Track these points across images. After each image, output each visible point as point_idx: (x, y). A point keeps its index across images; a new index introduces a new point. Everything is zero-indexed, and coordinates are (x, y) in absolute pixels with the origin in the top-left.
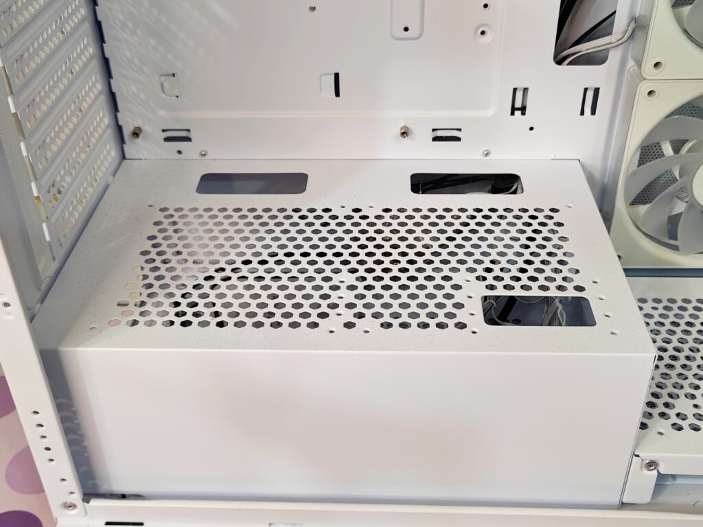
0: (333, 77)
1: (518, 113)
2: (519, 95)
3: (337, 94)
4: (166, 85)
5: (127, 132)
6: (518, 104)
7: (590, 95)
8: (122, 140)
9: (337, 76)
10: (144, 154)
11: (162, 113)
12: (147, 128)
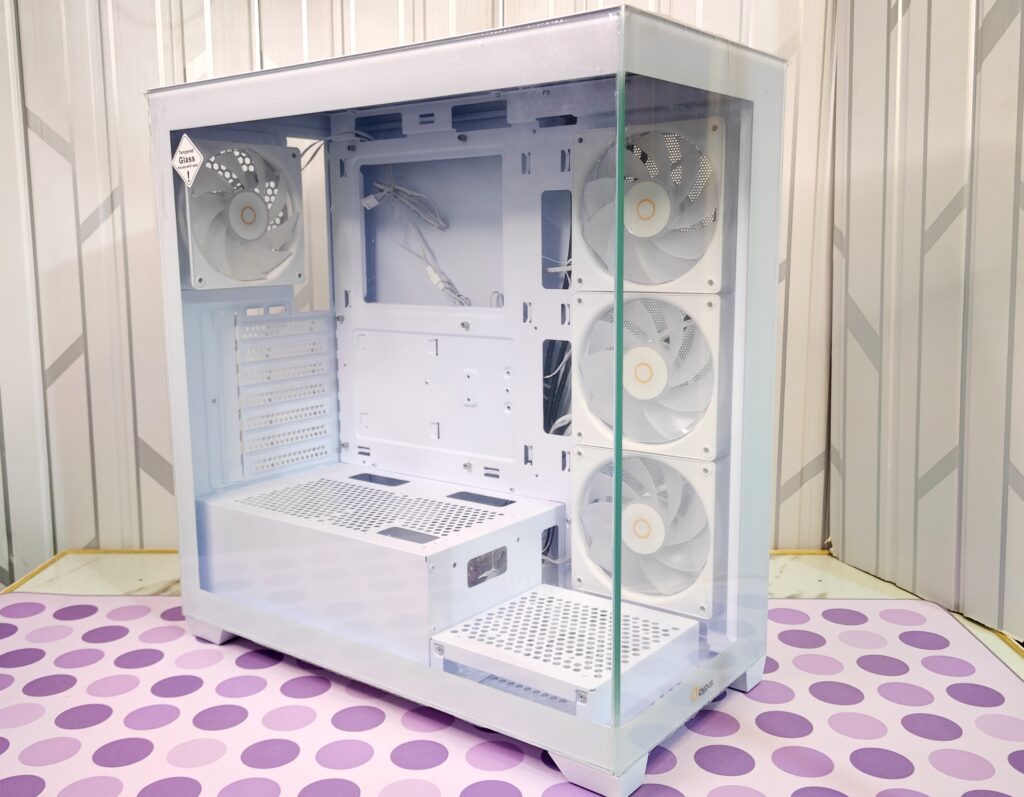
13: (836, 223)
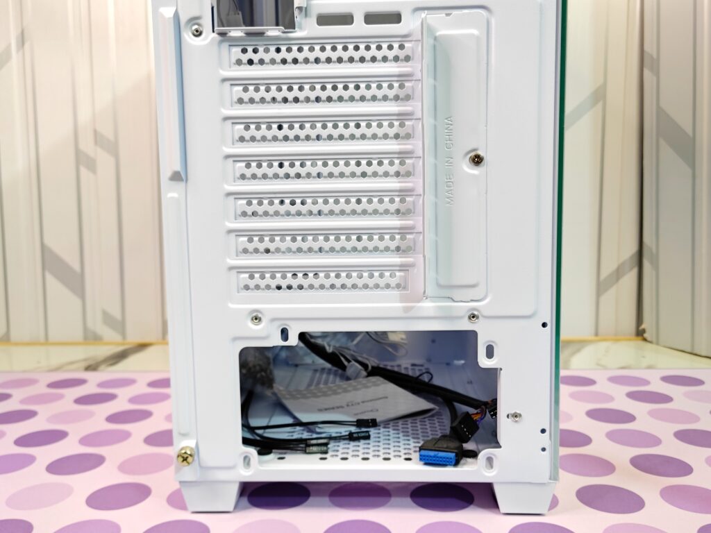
13: (646, 48)
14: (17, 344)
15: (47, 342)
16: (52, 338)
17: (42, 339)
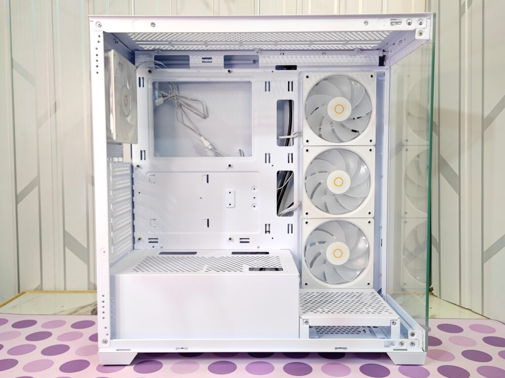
0: (207, 221)
1: (268, 233)
2: (268, 226)
3: (208, 226)
4: (152, 223)
5: (136, 239)
6: (268, 230)
7: (290, 227)
8: (134, 242)
9: (208, 220)
10: (141, 248)
11: (149, 232)
12: (143, 238)
14: (47, 292)
15: (65, 291)
16: (68, 289)
17: (62, 288)
